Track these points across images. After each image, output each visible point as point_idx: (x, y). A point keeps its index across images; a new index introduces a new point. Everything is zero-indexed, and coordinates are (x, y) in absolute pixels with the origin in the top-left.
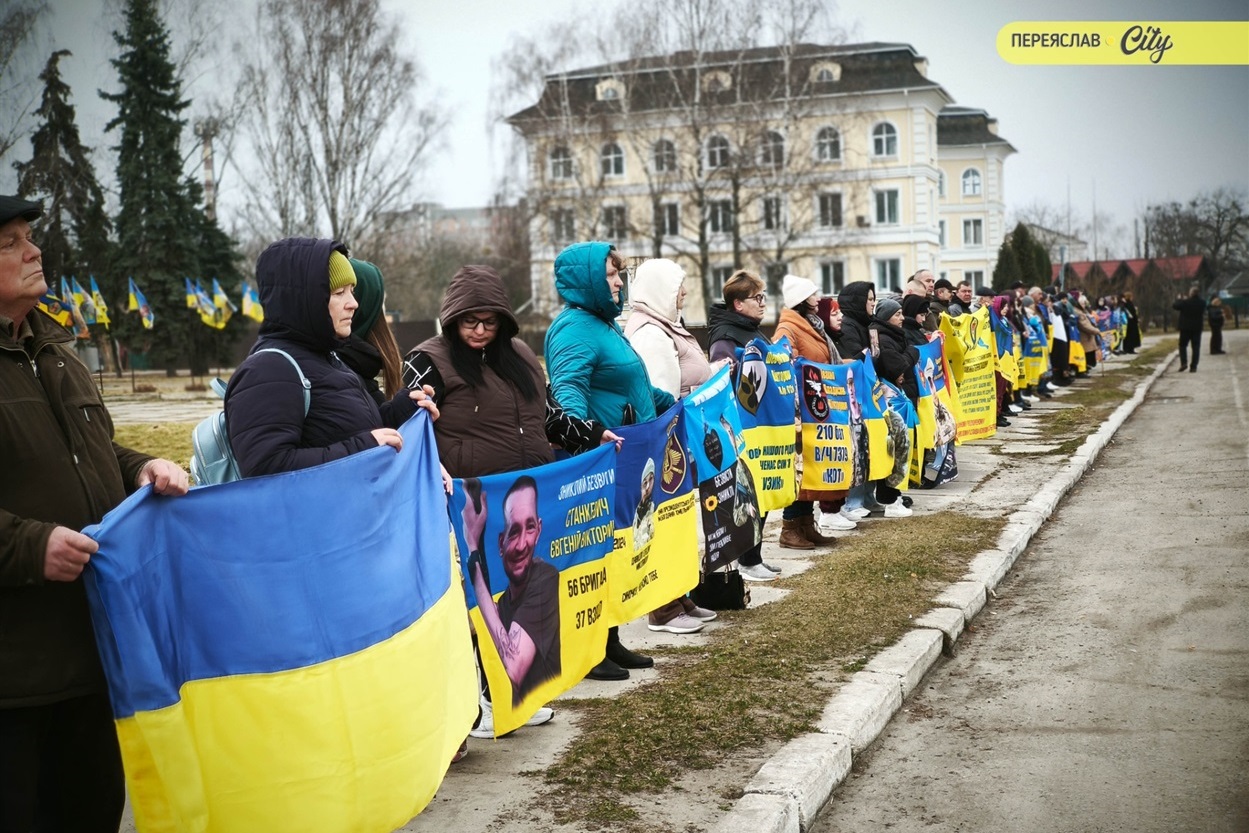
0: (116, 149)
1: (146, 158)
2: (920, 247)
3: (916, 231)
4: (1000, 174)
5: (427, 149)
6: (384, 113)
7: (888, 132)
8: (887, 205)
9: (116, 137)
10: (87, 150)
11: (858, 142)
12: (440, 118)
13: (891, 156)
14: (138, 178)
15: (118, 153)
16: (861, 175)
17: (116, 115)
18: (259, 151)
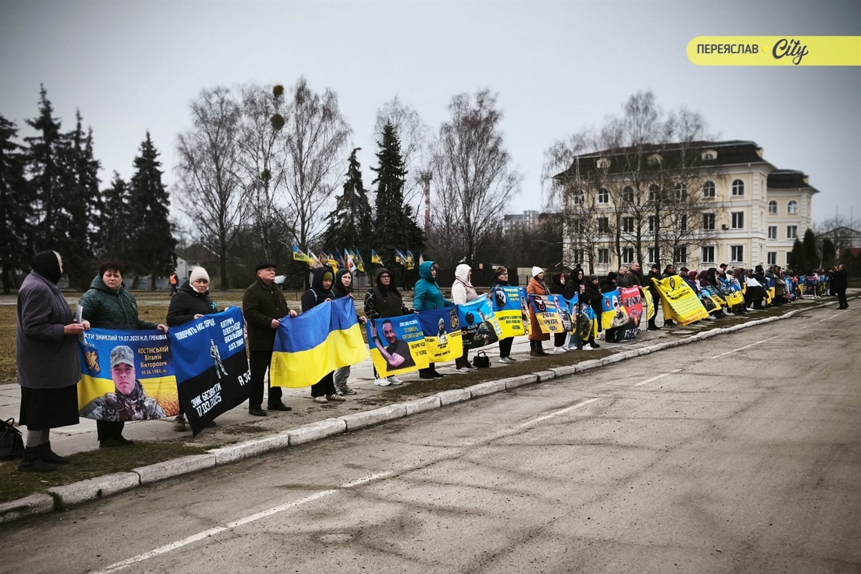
0: (376, 192)
1: (388, 196)
2: (754, 240)
3: (752, 232)
4: (809, 203)
5: (510, 193)
6: (493, 176)
7: (740, 184)
8: (738, 220)
9: (376, 187)
10: (366, 191)
11: (723, 191)
12: (518, 178)
13: (741, 196)
14: (384, 204)
15: (377, 193)
16: (719, 205)
17: (377, 178)
18: (438, 192)
